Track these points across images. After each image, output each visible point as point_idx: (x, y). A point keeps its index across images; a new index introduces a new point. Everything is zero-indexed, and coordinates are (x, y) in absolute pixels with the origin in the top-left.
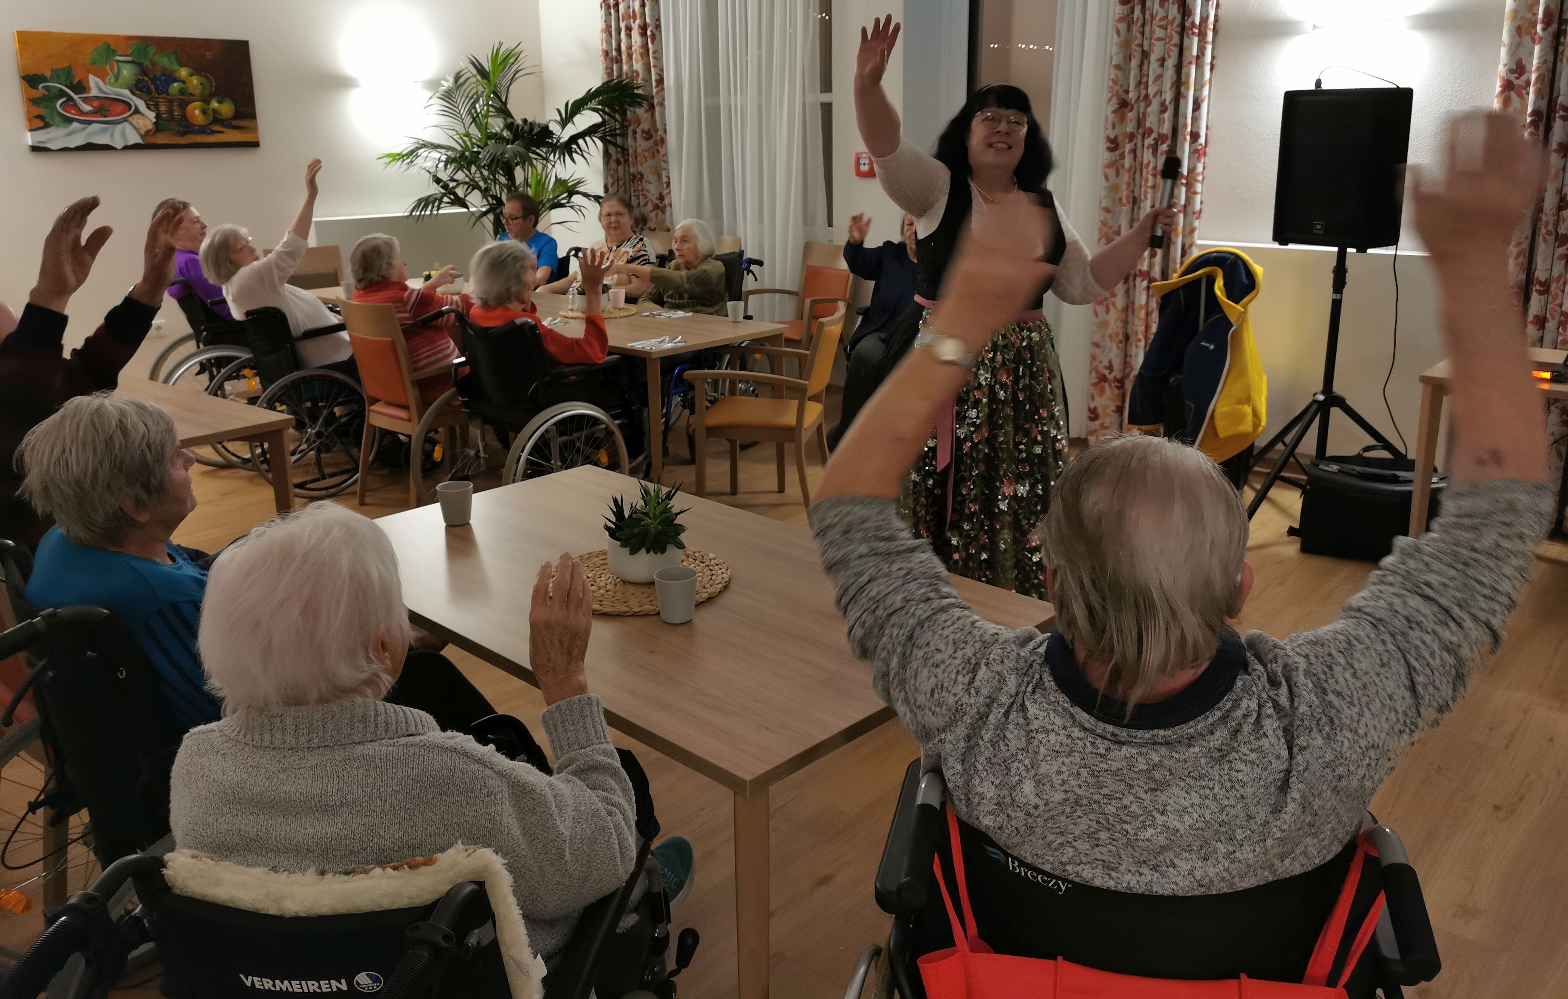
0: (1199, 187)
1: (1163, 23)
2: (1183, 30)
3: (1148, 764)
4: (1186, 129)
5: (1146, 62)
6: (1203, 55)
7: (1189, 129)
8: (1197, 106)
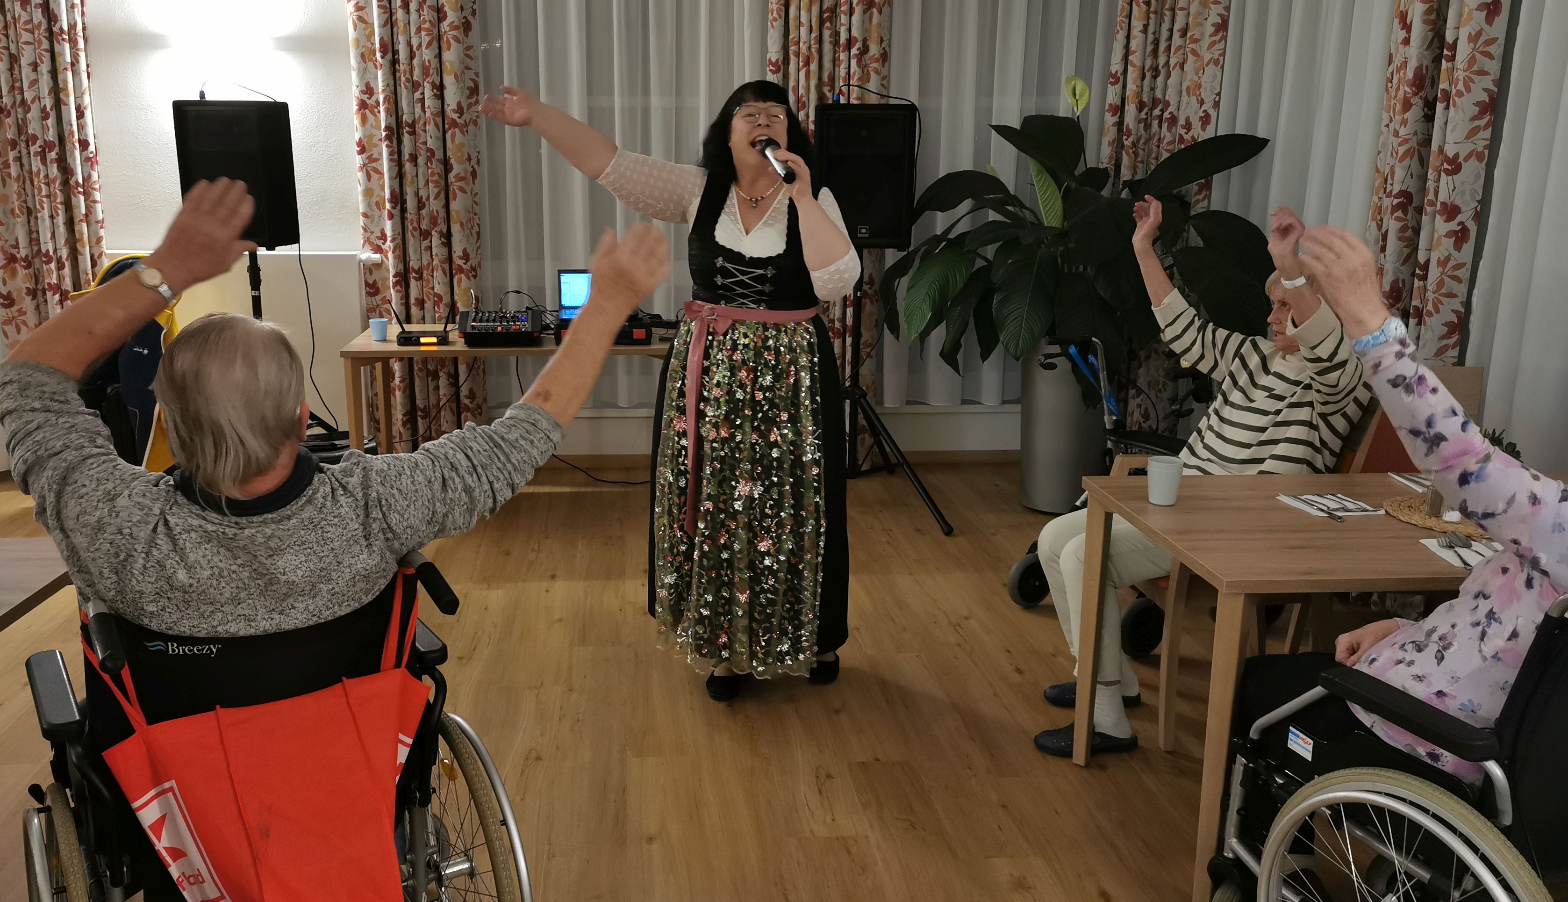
0: (97, 196)
1: (29, 26)
2: (51, 36)
3: (264, 537)
4: (73, 137)
5: (16, 66)
6: (78, 62)
7: (76, 137)
8: (80, 114)
